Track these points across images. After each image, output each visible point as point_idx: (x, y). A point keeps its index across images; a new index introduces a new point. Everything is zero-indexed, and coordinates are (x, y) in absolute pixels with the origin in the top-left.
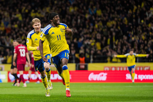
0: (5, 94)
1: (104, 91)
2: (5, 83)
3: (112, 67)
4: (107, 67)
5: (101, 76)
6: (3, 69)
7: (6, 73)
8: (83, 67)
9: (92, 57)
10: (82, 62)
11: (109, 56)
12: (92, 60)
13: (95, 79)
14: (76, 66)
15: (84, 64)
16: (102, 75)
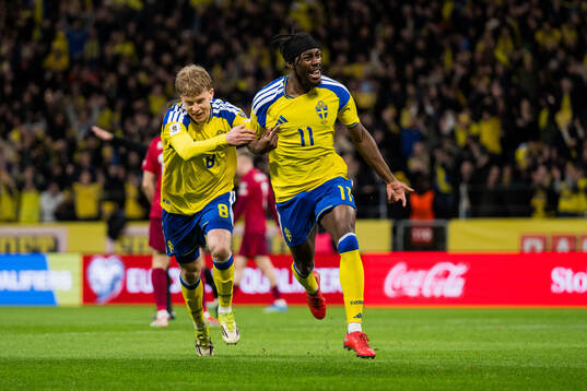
0: (69, 356)
1: (521, 345)
2: (68, 309)
3: (557, 238)
4: (533, 237)
5: (437, 277)
6: (63, 245)
7: (77, 261)
8: (426, 235)
9: (463, 189)
10: (422, 215)
11: (542, 187)
12: (465, 204)
13: (412, 293)
14: (394, 231)
15: (431, 222)
16: (446, 274)
